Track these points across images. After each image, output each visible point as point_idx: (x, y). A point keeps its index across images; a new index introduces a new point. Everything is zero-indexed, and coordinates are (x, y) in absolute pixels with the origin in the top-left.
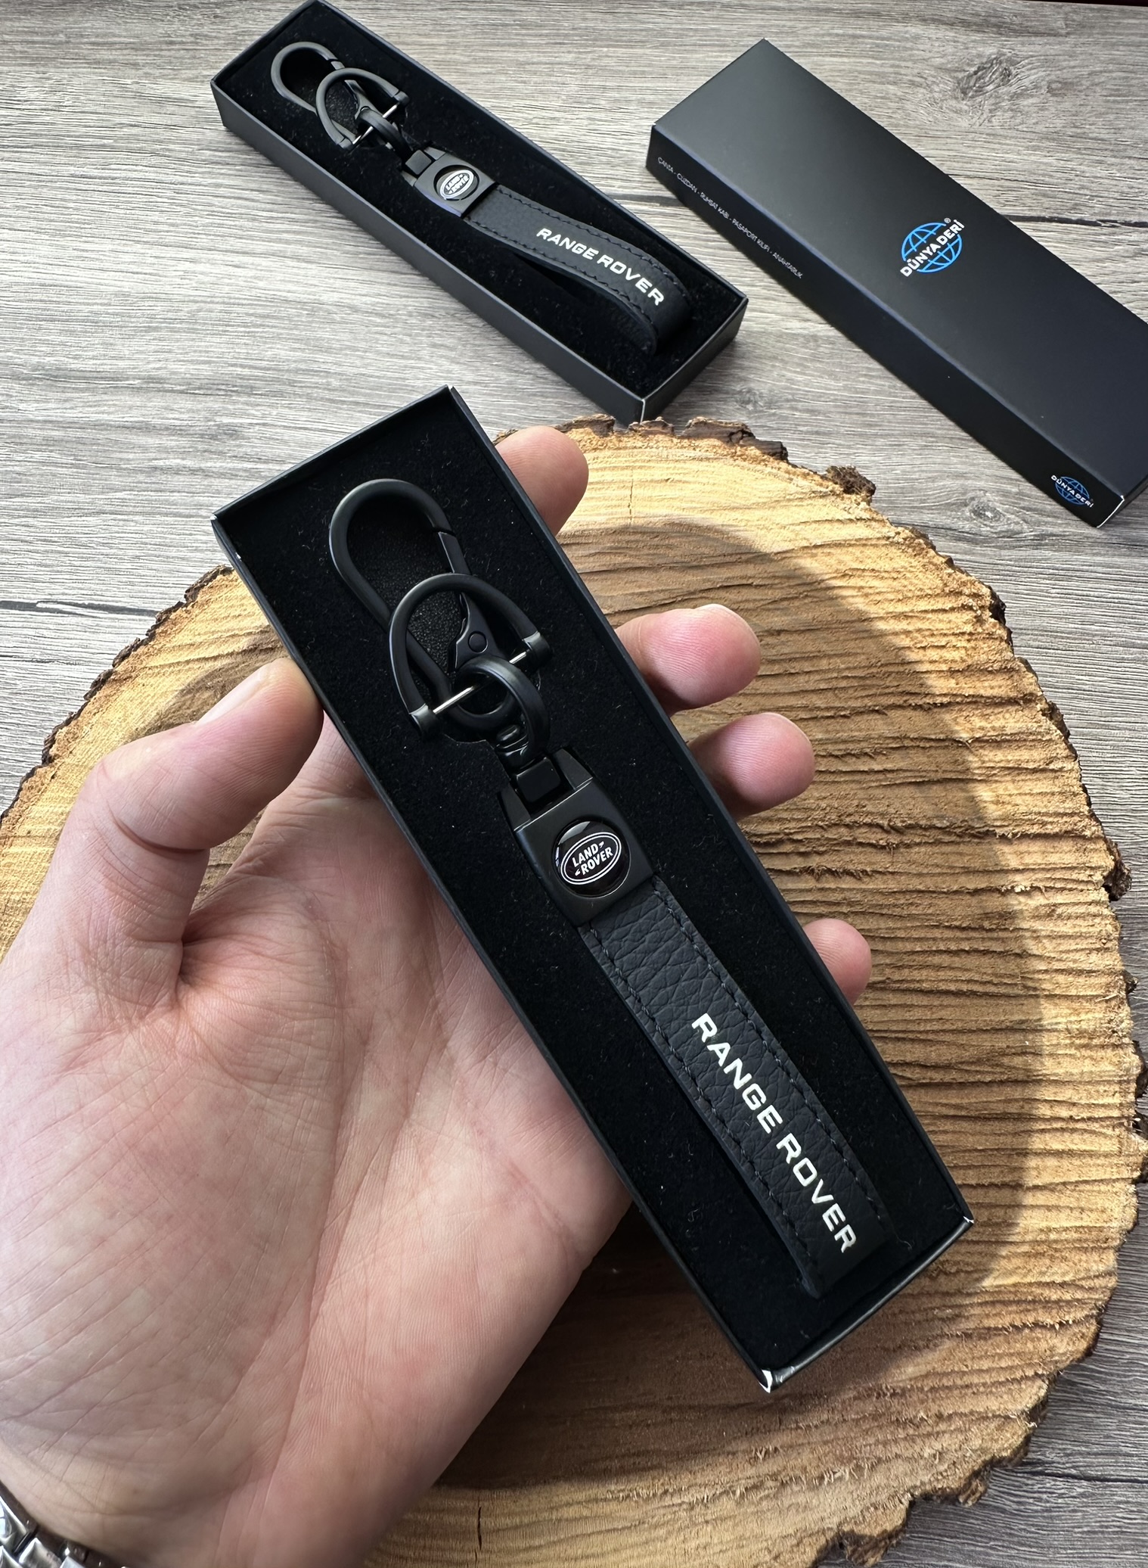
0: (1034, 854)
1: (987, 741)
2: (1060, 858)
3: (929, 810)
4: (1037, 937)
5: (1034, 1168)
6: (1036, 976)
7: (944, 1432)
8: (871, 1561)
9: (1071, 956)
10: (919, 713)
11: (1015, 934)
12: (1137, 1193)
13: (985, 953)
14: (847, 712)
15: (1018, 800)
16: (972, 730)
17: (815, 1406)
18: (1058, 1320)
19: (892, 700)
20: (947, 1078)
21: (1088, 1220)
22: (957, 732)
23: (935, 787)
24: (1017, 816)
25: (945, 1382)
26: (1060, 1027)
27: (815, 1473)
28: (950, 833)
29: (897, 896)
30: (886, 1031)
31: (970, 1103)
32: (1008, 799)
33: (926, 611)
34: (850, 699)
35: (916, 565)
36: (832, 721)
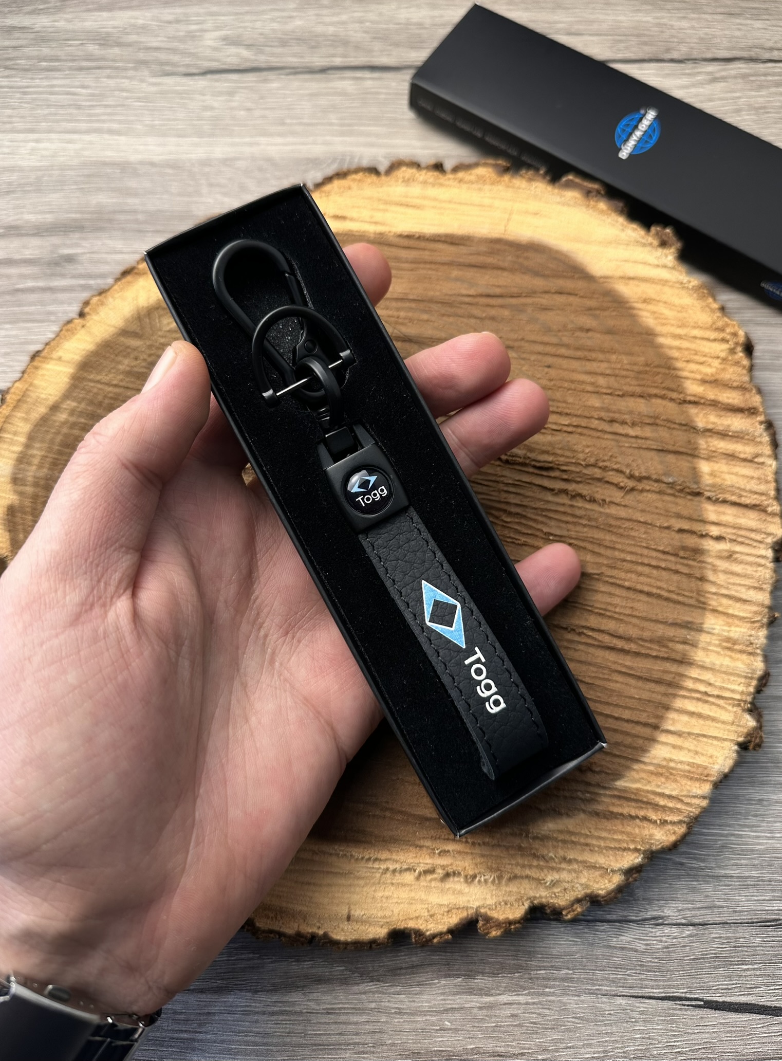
0: (729, 515)
1: (715, 432)
2: (746, 522)
3: (660, 468)
4: (715, 570)
5: (669, 719)
6: (708, 595)
7: (564, 869)
8: (494, 933)
9: (735, 588)
10: (672, 404)
11: (699, 565)
12: (737, 751)
13: (677, 572)
14: (621, 393)
15: (727, 476)
16: (707, 422)
18: (660, 818)
19: (655, 391)
20: (626, 647)
21: (698, 760)
22: (695, 422)
23: (669, 455)
24: (722, 487)
26: (716, 631)
27: (471, 873)
28: (672, 488)
29: (623, 521)
31: (638, 668)
32: (718, 474)
33: (695, 337)
34: (625, 384)
35: (698, 304)
36: (609, 397)
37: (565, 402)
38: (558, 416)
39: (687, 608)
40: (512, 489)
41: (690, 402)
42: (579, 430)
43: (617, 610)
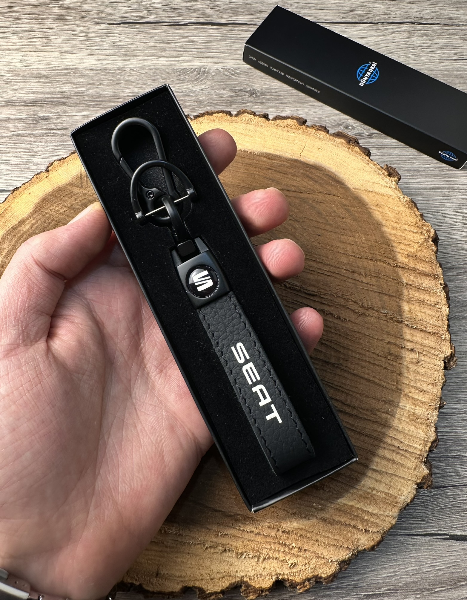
0: (418, 337)
1: (414, 287)
2: (428, 343)
3: (380, 304)
4: (408, 370)
5: (375, 462)
6: (403, 385)
7: (301, 556)
8: (251, 597)
9: (421, 382)
10: (388, 267)
11: (399, 365)
12: (416, 488)
13: (385, 368)
14: (360, 256)
15: (419, 314)
16: (409, 280)
17: (251, 523)
18: (365, 528)
19: (380, 258)
20: (352, 412)
21: (391, 491)
22: (402, 279)
23: (386, 297)
24: (417, 320)
25: (308, 535)
26: (406, 409)
27: (240, 551)
28: (386, 317)
29: (356, 333)
30: (332, 384)
32: (414, 311)
33: (406, 230)
34: (363, 252)
35: (408, 211)
36: (353, 257)
37: (327, 257)
38: (323, 265)
39: (390, 392)
40: (291, 306)
41: (400, 267)
42: (334, 275)
43: (348, 388)
